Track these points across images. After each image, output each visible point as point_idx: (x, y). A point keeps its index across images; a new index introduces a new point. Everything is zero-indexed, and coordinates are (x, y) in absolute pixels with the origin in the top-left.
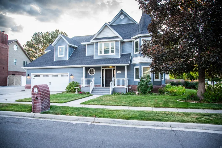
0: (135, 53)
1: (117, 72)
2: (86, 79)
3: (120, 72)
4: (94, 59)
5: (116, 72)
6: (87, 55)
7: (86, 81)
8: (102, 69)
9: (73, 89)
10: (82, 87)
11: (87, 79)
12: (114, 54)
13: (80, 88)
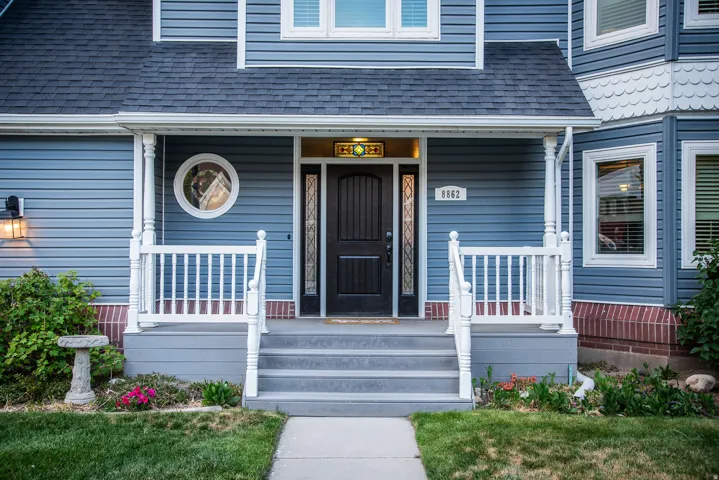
0: (593, 40)
1: (439, 194)
2: (164, 249)
3: (462, 194)
4: (241, 64)
5: (431, 190)
6: (157, 37)
7: (165, 271)
8: (298, 160)
9: (35, 355)
10: (131, 328)
11: (174, 250)
12: (432, 30)
13: (117, 342)
